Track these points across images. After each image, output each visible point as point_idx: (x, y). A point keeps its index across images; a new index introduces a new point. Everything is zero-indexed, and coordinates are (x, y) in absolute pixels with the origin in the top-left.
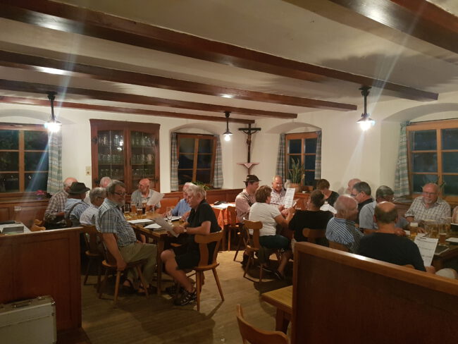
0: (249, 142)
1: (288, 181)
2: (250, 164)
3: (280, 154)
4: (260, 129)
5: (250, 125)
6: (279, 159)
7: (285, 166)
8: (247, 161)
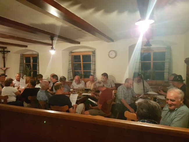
0: (4, 58)
1: (25, 75)
2: (5, 68)
3: (21, 63)
4: (9, 52)
5: (4, 49)
6: (20, 66)
7: (23, 69)
8: (3, 67)
